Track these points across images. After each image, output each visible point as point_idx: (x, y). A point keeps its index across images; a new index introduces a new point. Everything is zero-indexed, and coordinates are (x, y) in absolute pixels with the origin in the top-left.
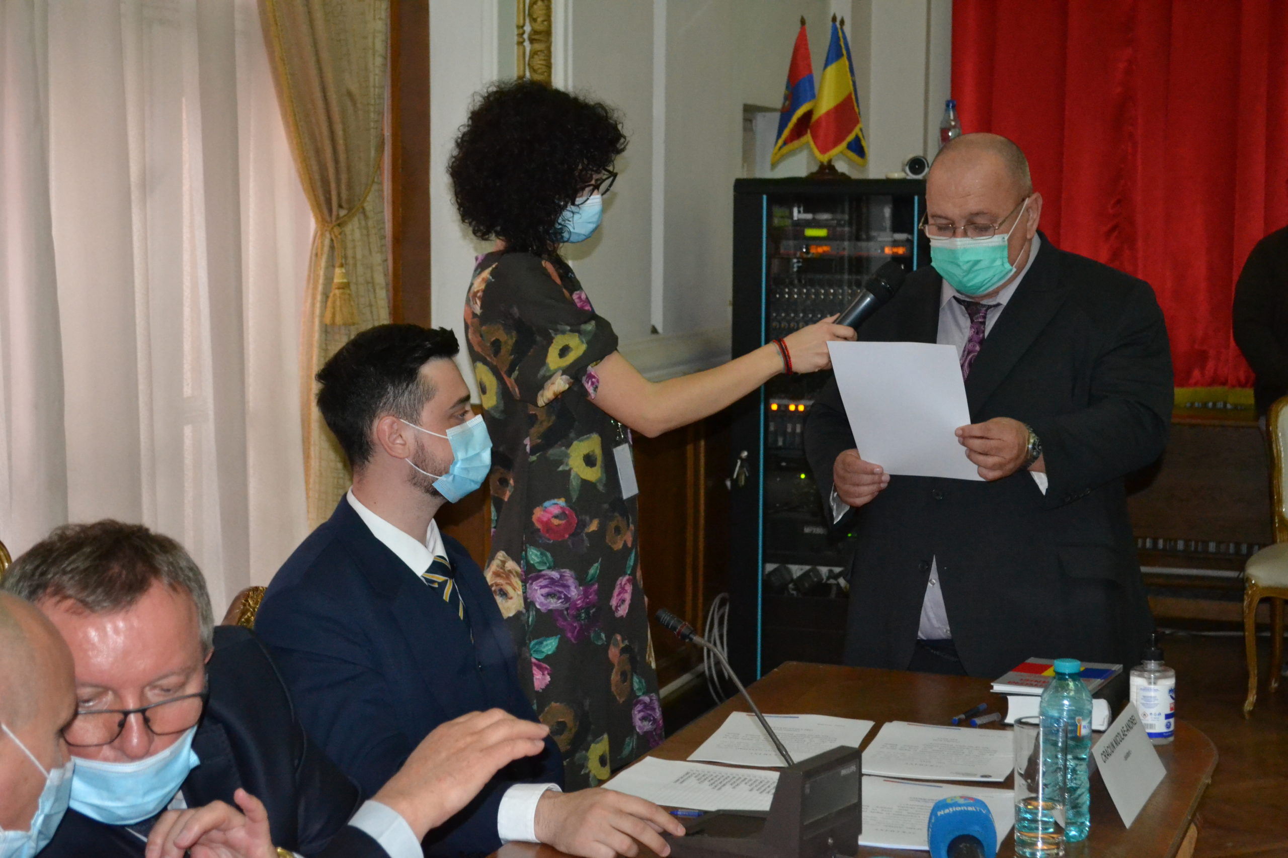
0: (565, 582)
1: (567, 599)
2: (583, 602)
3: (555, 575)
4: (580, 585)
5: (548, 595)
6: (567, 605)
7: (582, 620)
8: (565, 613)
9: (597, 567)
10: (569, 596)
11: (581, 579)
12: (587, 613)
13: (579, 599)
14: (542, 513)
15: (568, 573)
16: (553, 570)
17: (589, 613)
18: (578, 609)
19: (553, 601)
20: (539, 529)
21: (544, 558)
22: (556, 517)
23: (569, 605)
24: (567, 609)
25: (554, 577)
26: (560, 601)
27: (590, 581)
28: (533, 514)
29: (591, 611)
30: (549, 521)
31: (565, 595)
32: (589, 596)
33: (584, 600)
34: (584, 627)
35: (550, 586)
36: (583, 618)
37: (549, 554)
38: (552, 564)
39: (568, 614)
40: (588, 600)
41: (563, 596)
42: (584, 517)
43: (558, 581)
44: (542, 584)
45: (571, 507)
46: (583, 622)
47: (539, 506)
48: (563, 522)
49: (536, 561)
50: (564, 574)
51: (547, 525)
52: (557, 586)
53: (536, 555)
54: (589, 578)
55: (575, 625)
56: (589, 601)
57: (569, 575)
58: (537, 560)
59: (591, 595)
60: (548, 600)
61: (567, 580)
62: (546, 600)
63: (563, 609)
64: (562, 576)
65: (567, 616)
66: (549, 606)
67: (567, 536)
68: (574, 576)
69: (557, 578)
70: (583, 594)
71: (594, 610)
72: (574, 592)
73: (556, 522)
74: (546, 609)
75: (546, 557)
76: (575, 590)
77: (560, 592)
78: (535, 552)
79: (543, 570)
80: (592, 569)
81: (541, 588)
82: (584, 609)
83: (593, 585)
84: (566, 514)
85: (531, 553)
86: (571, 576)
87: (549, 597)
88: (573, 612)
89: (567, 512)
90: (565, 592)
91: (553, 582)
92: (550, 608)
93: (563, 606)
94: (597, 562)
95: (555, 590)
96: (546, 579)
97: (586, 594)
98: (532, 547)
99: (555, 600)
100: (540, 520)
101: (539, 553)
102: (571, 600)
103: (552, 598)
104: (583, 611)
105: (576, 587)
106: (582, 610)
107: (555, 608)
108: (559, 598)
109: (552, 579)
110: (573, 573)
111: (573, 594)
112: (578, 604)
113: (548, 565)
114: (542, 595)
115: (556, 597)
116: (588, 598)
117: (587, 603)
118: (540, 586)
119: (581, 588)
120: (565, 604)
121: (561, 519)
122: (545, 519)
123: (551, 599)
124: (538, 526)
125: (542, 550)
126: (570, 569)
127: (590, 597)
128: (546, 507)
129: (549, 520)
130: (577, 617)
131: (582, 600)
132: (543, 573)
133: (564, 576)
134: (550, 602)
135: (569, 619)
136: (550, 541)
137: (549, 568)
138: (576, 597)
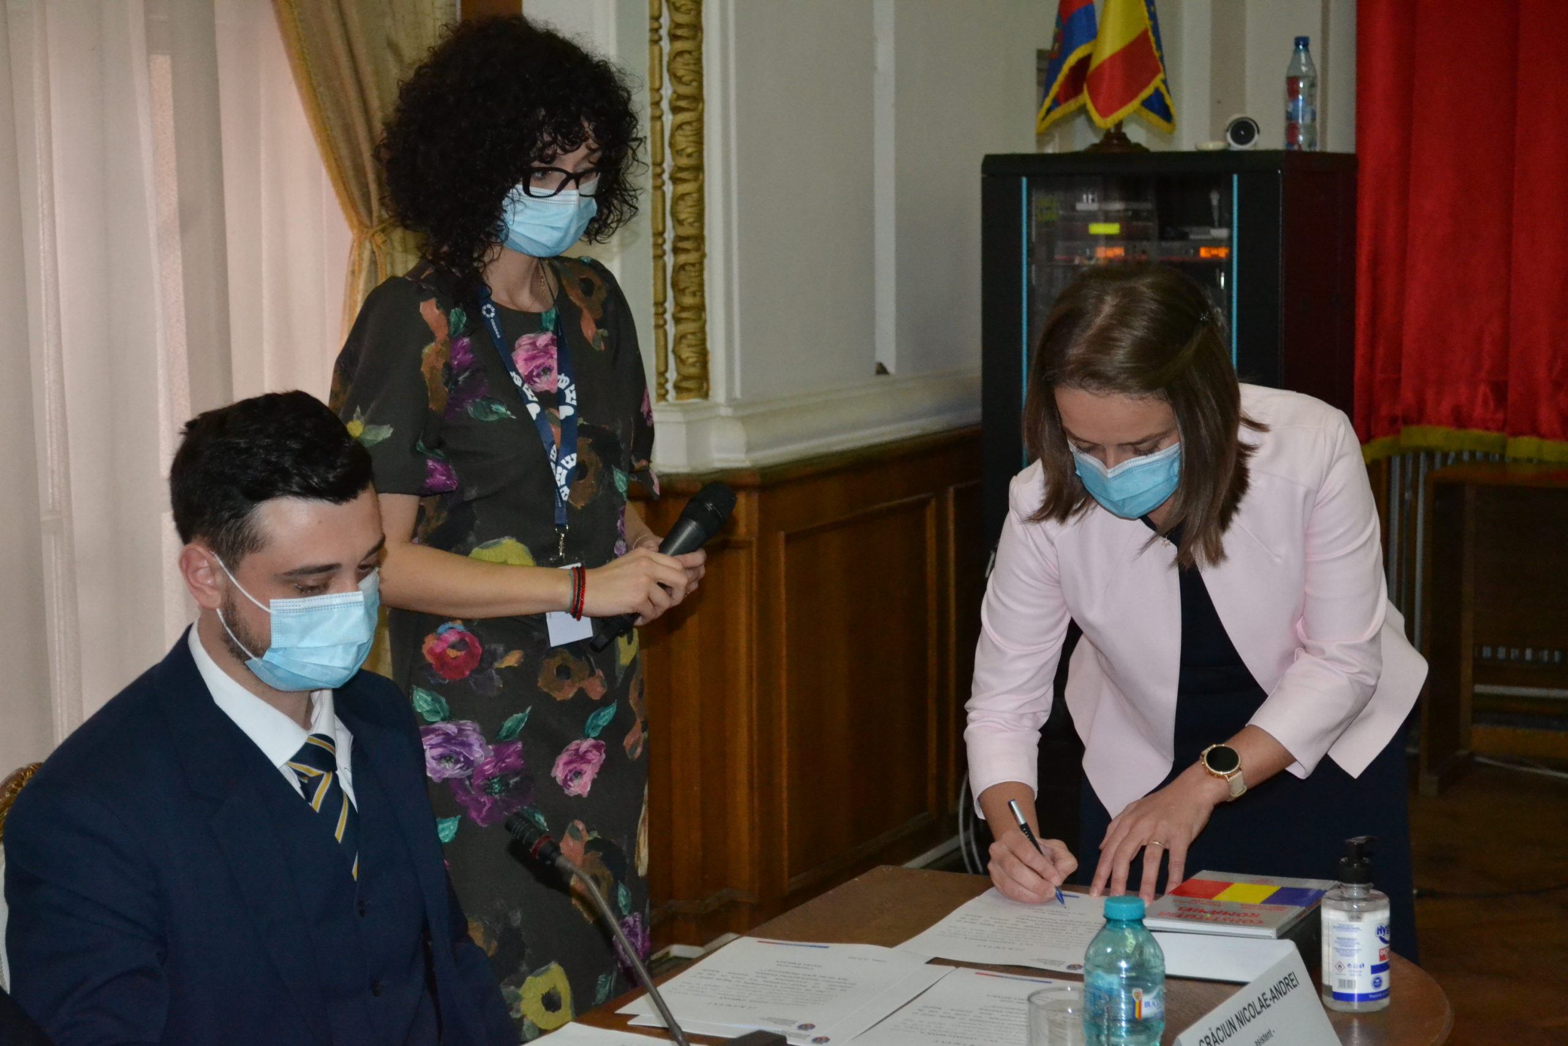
0: (465, 739)
1: (469, 763)
2: (494, 767)
3: (451, 728)
4: (488, 743)
5: (441, 758)
6: (469, 772)
7: (496, 793)
8: (467, 783)
9: (522, 720)
10: (472, 758)
11: (491, 735)
12: (504, 782)
13: (487, 764)
14: (436, 642)
15: (469, 725)
16: (448, 723)
17: (508, 784)
18: (487, 778)
19: (448, 766)
20: (431, 664)
21: (437, 706)
22: (453, 646)
23: (472, 771)
24: (469, 778)
25: (450, 732)
26: (459, 766)
27: (507, 737)
28: (424, 643)
29: (512, 782)
30: (443, 653)
31: (465, 757)
32: (506, 758)
33: (496, 765)
34: (500, 803)
35: (444, 745)
36: (497, 791)
37: (443, 700)
38: (448, 714)
39: (471, 784)
40: (503, 765)
41: (462, 759)
42: (493, 646)
43: (454, 738)
44: (433, 742)
45: (472, 631)
46: (497, 796)
47: (432, 633)
48: (463, 653)
49: (425, 710)
50: (463, 727)
51: (441, 657)
52: (455, 744)
53: (426, 701)
54: (503, 733)
55: (482, 800)
56: (506, 766)
57: (470, 728)
58: (427, 708)
59: (509, 756)
60: (442, 765)
61: (467, 736)
62: (439, 765)
63: (464, 777)
64: (461, 731)
65: (470, 788)
66: (444, 774)
67: (467, 673)
68: (478, 729)
69: (454, 733)
70: (496, 756)
71: (516, 779)
72: (479, 753)
73: (452, 653)
74: (439, 777)
75: (440, 702)
76: (480, 750)
77: (459, 753)
78: (425, 696)
79: (433, 723)
80: (509, 719)
81: (431, 748)
82: (496, 777)
83: (513, 742)
84: (466, 641)
85: (418, 697)
86: (474, 730)
87: (443, 761)
88: (480, 782)
89: (467, 639)
90: (465, 753)
91: (448, 739)
92: (445, 776)
93: (462, 772)
94: (523, 711)
95: (451, 751)
96: (438, 735)
97: (499, 756)
98: (419, 689)
99: (451, 765)
100: (431, 651)
101: (429, 699)
102: (475, 764)
103: (447, 761)
104: (495, 780)
105: (481, 745)
106: (493, 778)
107: (453, 777)
108: (457, 762)
109: (447, 734)
110: (477, 727)
111: (477, 756)
112: (486, 771)
113: (442, 714)
114: (433, 758)
115: (453, 760)
116: (504, 762)
117: (501, 769)
118: (430, 745)
119: (490, 747)
120: (465, 771)
121: (459, 650)
122: (438, 650)
123: (447, 764)
124: (429, 659)
125: (436, 694)
126: (473, 719)
127: (508, 760)
128: (440, 634)
129: (444, 651)
130: (486, 789)
131: (493, 764)
132: (436, 726)
133: (464, 730)
134: (445, 768)
135: (473, 793)
136: (445, 680)
137: (443, 720)
138: (483, 759)
